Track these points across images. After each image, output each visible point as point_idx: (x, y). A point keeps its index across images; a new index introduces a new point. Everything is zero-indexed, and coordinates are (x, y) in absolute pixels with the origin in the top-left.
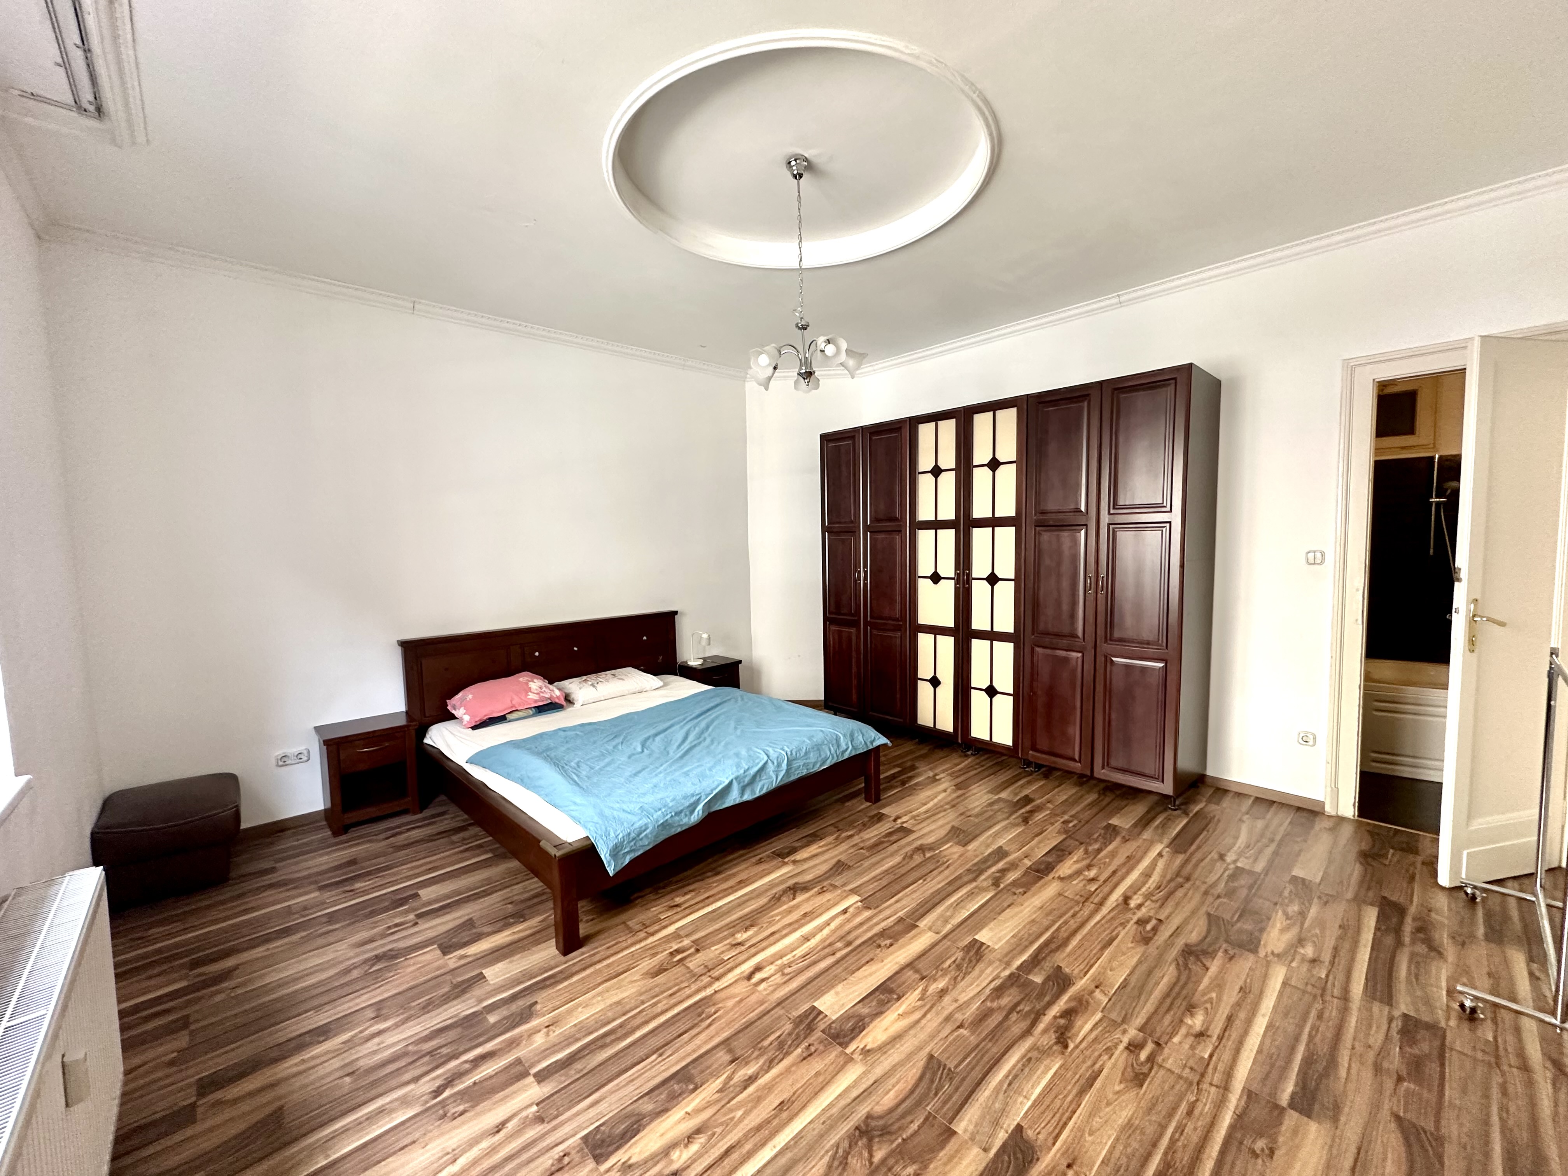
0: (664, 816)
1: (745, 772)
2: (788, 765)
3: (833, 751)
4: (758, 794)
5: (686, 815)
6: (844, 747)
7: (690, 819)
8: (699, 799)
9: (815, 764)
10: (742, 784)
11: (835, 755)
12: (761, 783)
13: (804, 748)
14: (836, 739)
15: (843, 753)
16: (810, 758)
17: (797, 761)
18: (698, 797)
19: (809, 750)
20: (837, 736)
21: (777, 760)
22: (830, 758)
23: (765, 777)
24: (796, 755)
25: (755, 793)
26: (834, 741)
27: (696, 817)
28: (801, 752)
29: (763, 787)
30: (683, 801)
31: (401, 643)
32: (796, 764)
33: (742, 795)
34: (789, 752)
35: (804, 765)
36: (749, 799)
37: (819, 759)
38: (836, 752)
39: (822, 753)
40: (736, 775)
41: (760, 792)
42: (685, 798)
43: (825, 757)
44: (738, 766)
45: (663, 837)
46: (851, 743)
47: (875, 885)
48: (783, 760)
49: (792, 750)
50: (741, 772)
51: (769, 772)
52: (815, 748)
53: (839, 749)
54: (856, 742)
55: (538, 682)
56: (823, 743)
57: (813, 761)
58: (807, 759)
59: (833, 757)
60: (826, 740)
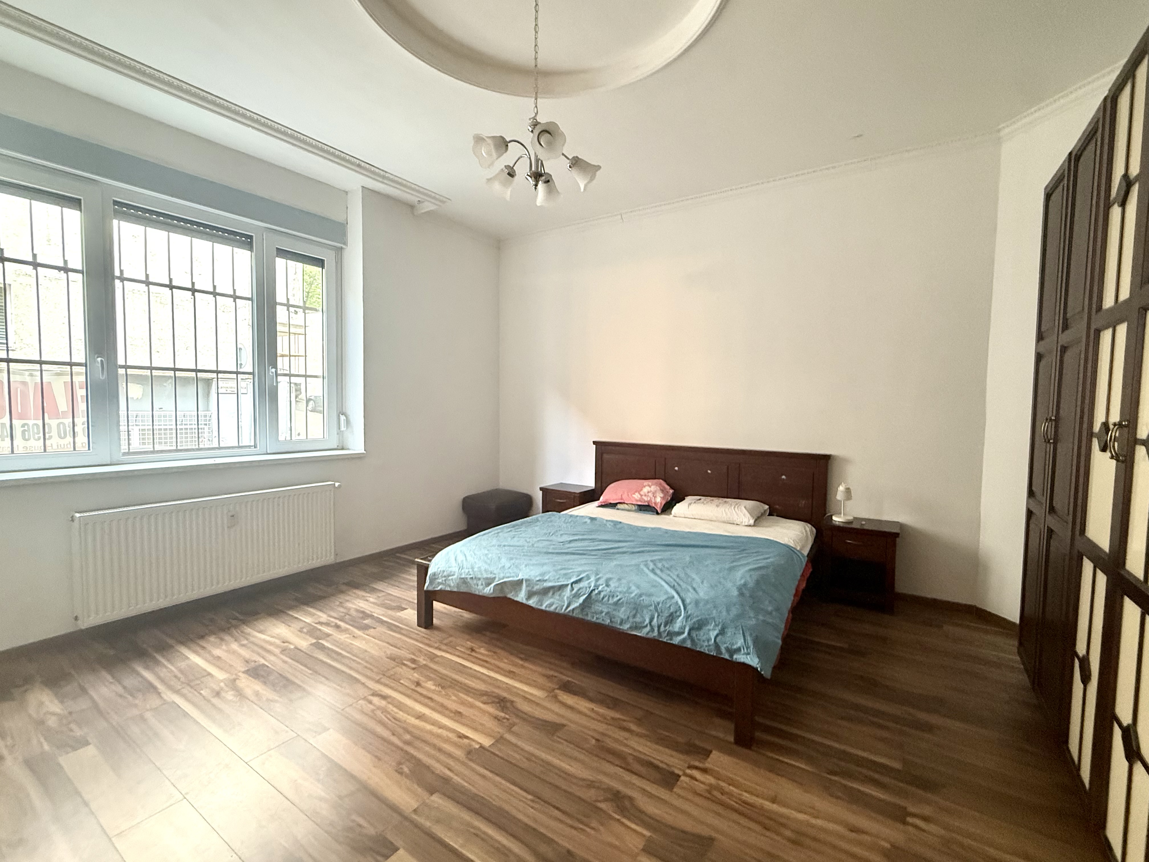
0: (467, 574)
2: (586, 601)
3: (655, 621)
4: (543, 607)
5: (482, 584)
7: (484, 589)
8: (495, 578)
9: (623, 621)
10: (530, 588)
11: (656, 629)
12: (551, 600)
13: (618, 598)
14: (672, 614)
15: (671, 634)
16: (619, 611)
17: (600, 605)
18: (494, 576)
19: (622, 603)
20: (676, 612)
21: (579, 590)
22: (648, 628)
23: (558, 597)
24: (603, 598)
25: (541, 605)
26: (666, 614)
27: (488, 591)
28: (610, 599)
29: (551, 605)
30: (483, 572)
31: (594, 443)
32: (598, 607)
33: (529, 597)
34: (596, 591)
35: (607, 613)
36: (533, 605)
37: (631, 620)
38: (659, 627)
39: (639, 615)
40: (529, 578)
41: (546, 607)
42: (486, 571)
43: (641, 623)
44: (543, 574)
45: (463, 589)
46: (690, 630)
47: (518, 757)
48: (584, 594)
49: (602, 591)
50: (538, 579)
51: (564, 596)
52: (632, 606)
53: (665, 626)
54: (701, 635)
55: (653, 488)
56: (647, 607)
57: (622, 616)
58: (615, 610)
59: (652, 630)
60: (655, 607)
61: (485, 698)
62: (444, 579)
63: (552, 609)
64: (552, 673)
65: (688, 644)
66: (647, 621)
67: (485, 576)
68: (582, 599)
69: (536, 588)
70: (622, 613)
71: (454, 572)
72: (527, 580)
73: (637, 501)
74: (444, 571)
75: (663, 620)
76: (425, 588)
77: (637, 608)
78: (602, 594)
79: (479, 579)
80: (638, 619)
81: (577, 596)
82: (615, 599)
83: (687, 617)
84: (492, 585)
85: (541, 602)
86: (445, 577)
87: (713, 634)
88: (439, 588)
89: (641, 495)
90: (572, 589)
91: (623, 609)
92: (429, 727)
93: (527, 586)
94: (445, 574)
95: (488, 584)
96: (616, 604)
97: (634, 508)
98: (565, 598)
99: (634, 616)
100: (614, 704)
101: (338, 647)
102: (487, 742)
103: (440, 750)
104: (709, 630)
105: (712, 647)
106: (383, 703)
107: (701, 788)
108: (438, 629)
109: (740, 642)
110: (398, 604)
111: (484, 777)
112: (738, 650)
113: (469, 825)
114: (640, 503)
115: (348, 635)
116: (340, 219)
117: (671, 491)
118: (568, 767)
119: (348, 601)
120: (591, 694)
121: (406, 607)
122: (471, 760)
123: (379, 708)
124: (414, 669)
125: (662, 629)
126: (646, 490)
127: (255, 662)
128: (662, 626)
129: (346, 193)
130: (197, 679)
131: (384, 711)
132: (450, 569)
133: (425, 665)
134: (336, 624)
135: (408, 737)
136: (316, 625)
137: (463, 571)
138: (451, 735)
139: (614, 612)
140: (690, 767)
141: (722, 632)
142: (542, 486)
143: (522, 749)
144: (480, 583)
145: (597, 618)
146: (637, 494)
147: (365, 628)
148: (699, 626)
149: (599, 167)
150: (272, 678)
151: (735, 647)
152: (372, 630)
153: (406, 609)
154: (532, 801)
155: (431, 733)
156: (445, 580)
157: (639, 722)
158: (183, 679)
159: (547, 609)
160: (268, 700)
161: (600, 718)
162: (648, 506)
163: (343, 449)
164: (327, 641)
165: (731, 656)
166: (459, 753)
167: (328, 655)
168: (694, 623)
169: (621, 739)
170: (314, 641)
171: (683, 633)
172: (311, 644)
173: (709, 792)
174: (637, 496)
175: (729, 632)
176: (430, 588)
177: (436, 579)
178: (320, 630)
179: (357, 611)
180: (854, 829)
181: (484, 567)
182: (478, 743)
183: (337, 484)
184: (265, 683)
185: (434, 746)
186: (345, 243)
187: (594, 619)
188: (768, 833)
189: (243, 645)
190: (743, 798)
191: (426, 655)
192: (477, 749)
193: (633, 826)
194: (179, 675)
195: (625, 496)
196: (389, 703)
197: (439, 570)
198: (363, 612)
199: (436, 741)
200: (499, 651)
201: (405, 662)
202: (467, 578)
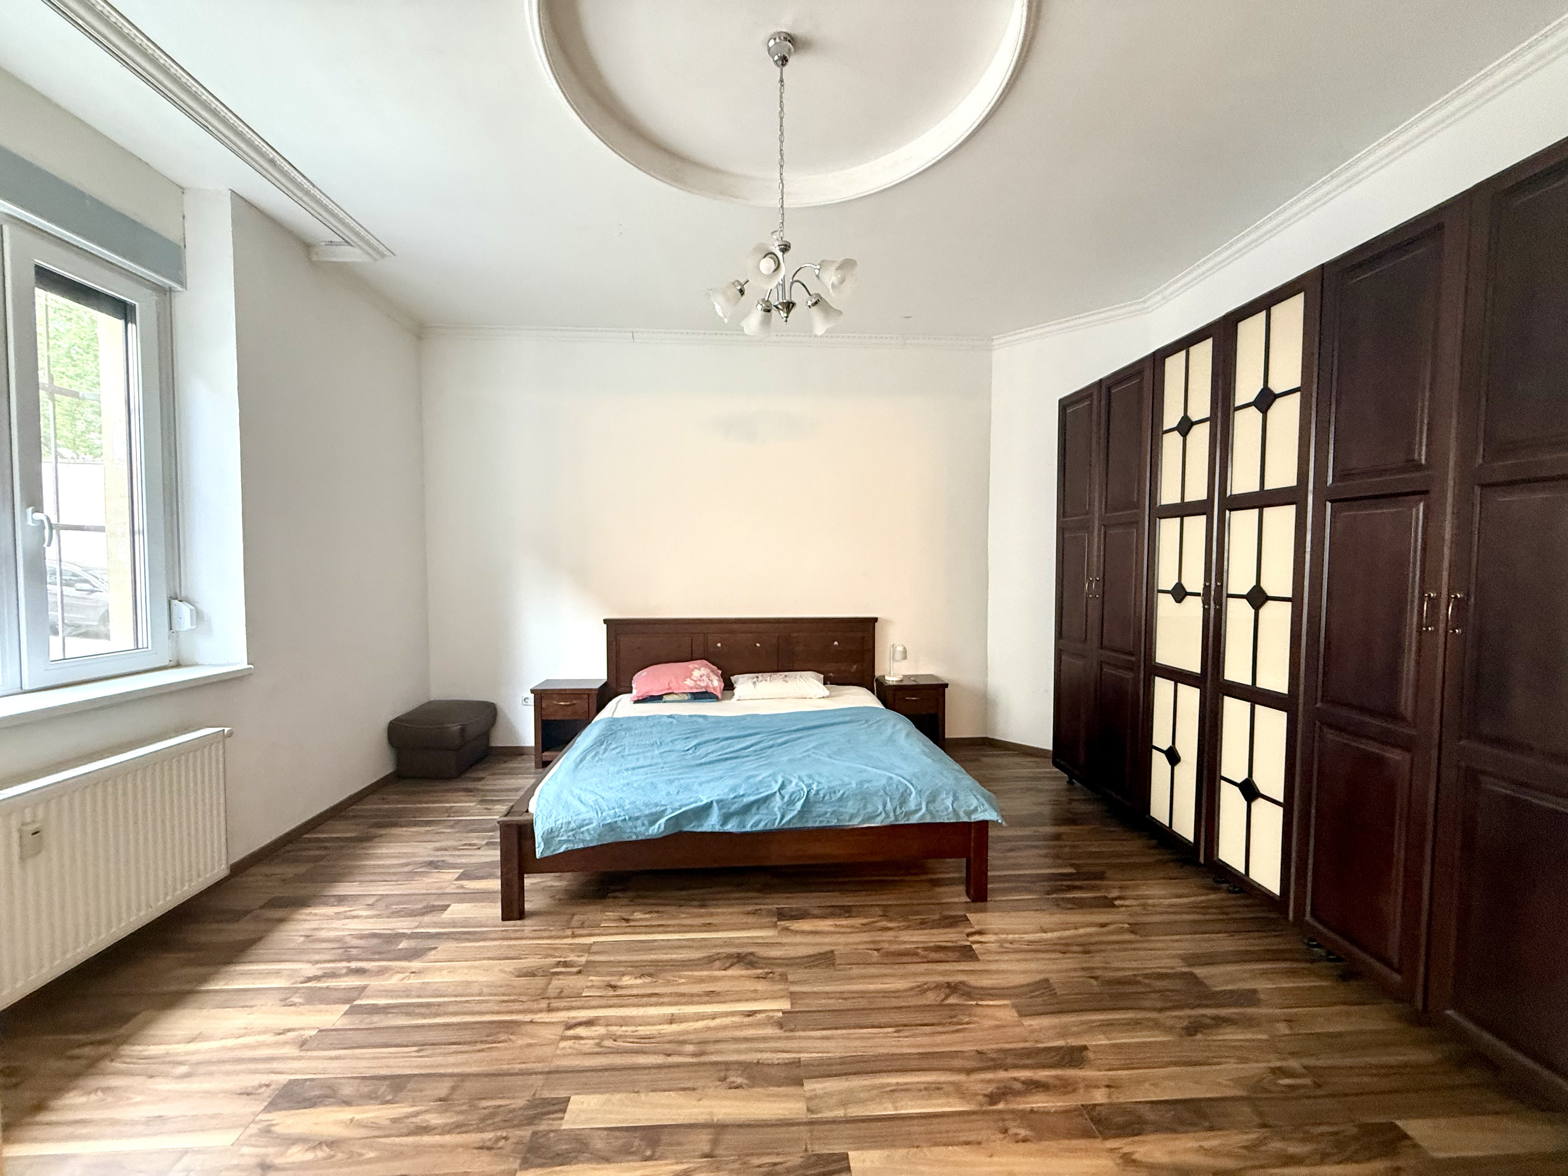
0: (615, 817)
1: (735, 797)
2: (803, 806)
3: (889, 806)
4: (748, 829)
5: (643, 825)
6: (912, 804)
7: (647, 830)
8: (664, 811)
9: (852, 817)
10: (723, 811)
11: (892, 815)
12: (757, 818)
14: (903, 794)
15: (908, 814)
16: (846, 807)
17: (821, 805)
18: (663, 808)
19: (848, 797)
20: (906, 791)
21: (791, 796)
22: (883, 815)
23: (765, 811)
25: (744, 827)
26: (897, 796)
27: (657, 829)
29: (757, 823)
31: (605, 621)
33: (725, 822)
34: (813, 792)
35: (833, 813)
37: (862, 812)
38: (895, 810)
39: (869, 806)
40: (721, 797)
41: (752, 827)
42: (646, 805)
43: (873, 812)
46: (927, 804)
47: (831, 1001)
48: (799, 800)
49: (820, 790)
50: (732, 796)
51: (774, 806)
52: (859, 797)
53: (901, 808)
54: (938, 806)
55: (704, 671)
56: (876, 793)
57: (851, 811)
58: (841, 806)
63: (760, 827)
66: (881, 808)
67: (647, 812)
68: (799, 805)
69: (733, 808)
70: (851, 807)
71: (589, 819)
72: (718, 802)
74: (569, 823)
75: (896, 802)
77: (864, 797)
78: (821, 794)
79: (638, 818)
80: (870, 809)
81: (791, 802)
82: (839, 795)
83: (919, 792)
84: (663, 821)
85: (742, 824)
86: (572, 830)
87: (949, 802)
88: (562, 850)
89: (695, 681)
90: (783, 797)
91: (850, 804)
92: (697, 1025)
93: (720, 809)
94: (573, 825)
95: (653, 823)
97: (686, 697)
98: (776, 809)
99: (865, 807)
102: (786, 1005)
103: (747, 1040)
104: (943, 800)
106: (597, 1029)
107: (995, 947)
109: (974, 803)
110: (425, 904)
111: (826, 1038)
112: (976, 810)
114: (695, 691)
115: (401, 975)
116: (173, 235)
117: (720, 672)
120: (816, 912)
121: (447, 903)
122: (792, 1031)
123: (602, 1038)
125: (898, 811)
126: (696, 674)
129: (183, 190)
131: (614, 1037)
132: (581, 817)
133: (587, 962)
135: (688, 1048)
136: (307, 985)
137: (604, 814)
138: (736, 1019)
141: (956, 799)
142: (532, 686)
143: (825, 993)
144: (639, 823)
146: (688, 680)
147: (414, 954)
148: (932, 799)
151: (972, 808)
152: (433, 952)
156: (574, 835)
159: (754, 829)
162: (706, 692)
165: (970, 818)
166: (769, 1031)
168: (928, 797)
170: (347, 1007)
171: (920, 809)
172: (345, 1014)
175: (961, 797)
177: (553, 838)
178: (327, 989)
180: (1103, 925)
182: (778, 1011)
183: (226, 729)
186: (182, 283)
187: (817, 824)
192: (784, 1017)
193: (991, 1003)
195: (674, 685)
196: (607, 1025)
197: (559, 823)
198: (374, 935)
199: (729, 1034)
201: (554, 970)
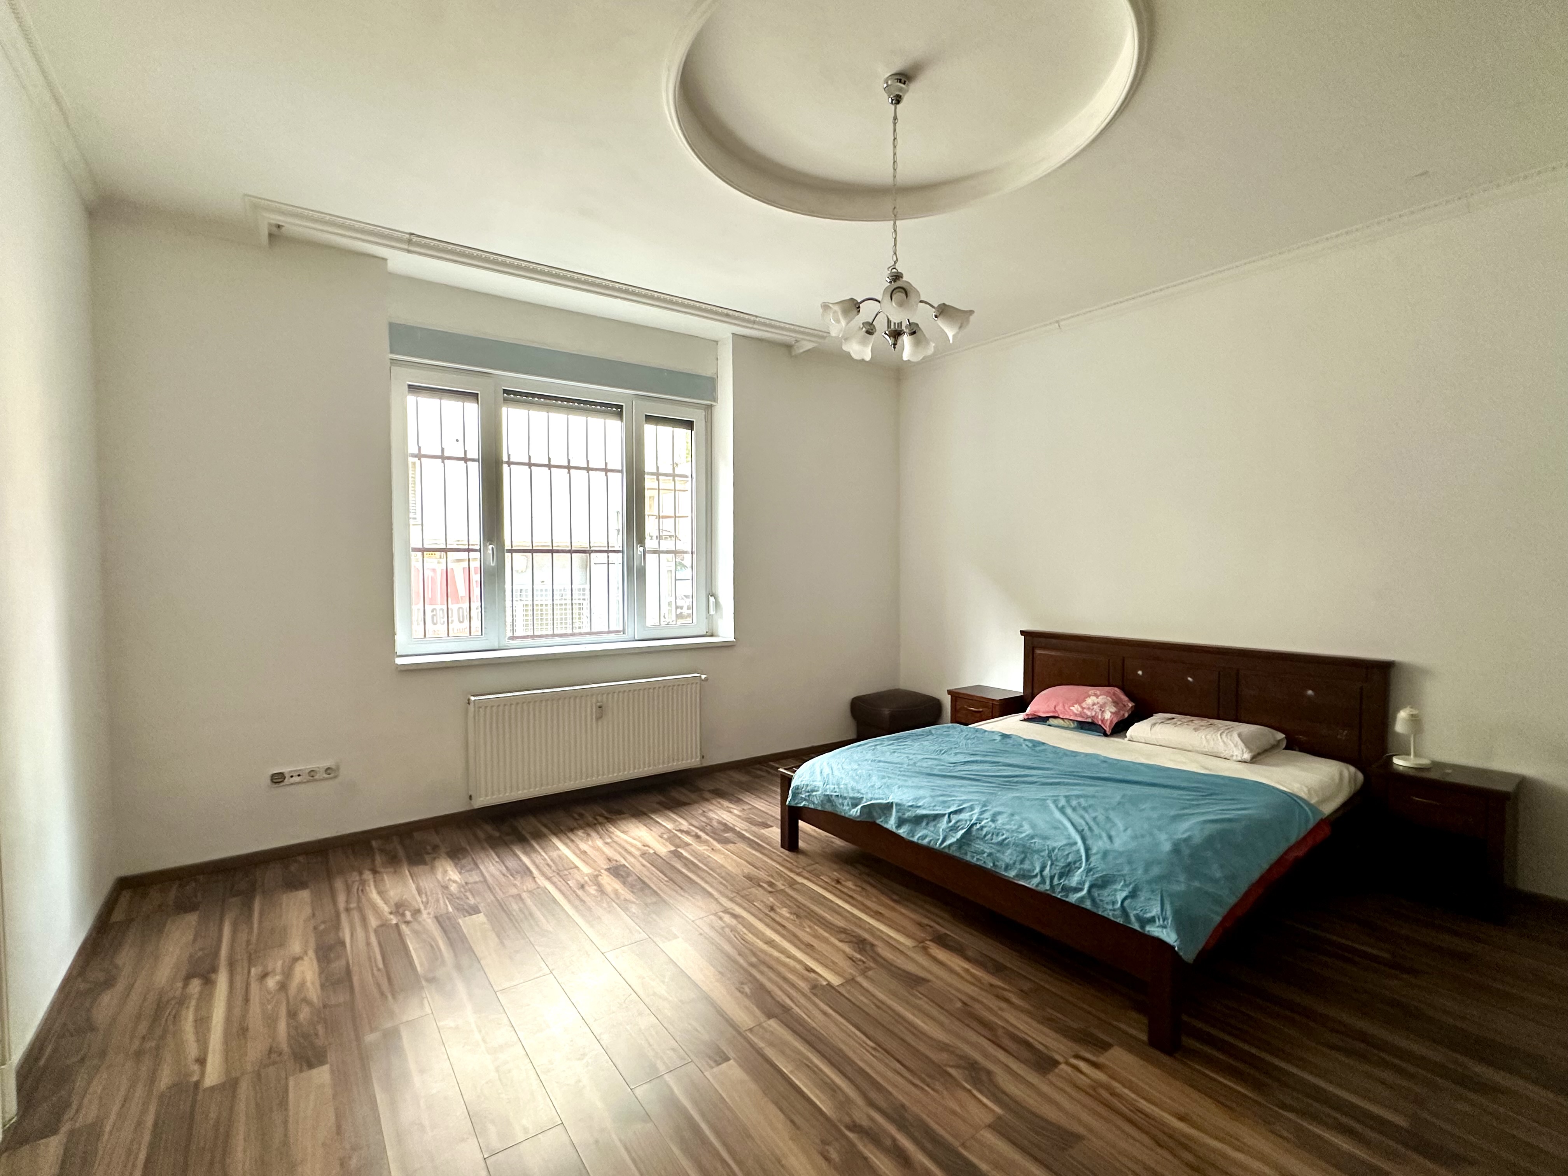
1: (911, 806)
4: (915, 839)
5: (848, 805)
8: (861, 799)
11: (1048, 882)
12: (924, 832)
13: (1004, 837)
14: (1069, 864)
15: (1067, 890)
16: (1003, 853)
17: (982, 843)
18: (861, 796)
19: (1008, 844)
20: (1075, 863)
21: (957, 822)
22: (1037, 880)
23: (932, 829)
24: (985, 836)
25: (913, 836)
26: (1061, 864)
27: (855, 812)
28: (994, 837)
29: (924, 837)
30: (850, 790)
31: (1022, 633)
32: (979, 846)
33: (899, 826)
34: (978, 826)
35: (990, 855)
36: (904, 835)
37: (1018, 866)
38: (1052, 878)
39: (1027, 862)
40: (899, 802)
41: (918, 839)
42: (853, 789)
43: (1029, 871)
44: (917, 799)
45: (828, 808)
46: (1091, 887)
47: (865, 1000)
48: (962, 829)
49: (985, 827)
50: (910, 804)
51: (940, 828)
52: (1019, 849)
53: (1060, 878)
54: (1105, 895)
55: (1101, 699)
56: (1038, 852)
57: (1007, 860)
58: (998, 851)
59: (1043, 881)
60: (1050, 852)
61: (843, 936)
62: (807, 794)
63: (925, 842)
64: (926, 921)
65: (1088, 905)
66: (1037, 870)
67: (851, 795)
68: (960, 833)
69: (908, 815)
70: (1008, 856)
71: (819, 787)
72: (897, 804)
73: (1076, 715)
74: (807, 785)
75: (1056, 871)
76: (787, 803)
77: (1025, 851)
78: (985, 830)
79: (845, 798)
80: (1026, 866)
81: (954, 829)
82: (1000, 838)
83: (1089, 870)
84: (859, 807)
85: (912, 832)
86: (808, 792)
87: (1120, 896)
88: (802, 805)
89: (1083, 708)
90: (950, 821)
91: (1009, 851)
92: (776, 954)
93: (897, 812)
94: (809, 788)
95: (855, 805)
96: (1000, 844)
97: (1072, 725)
98: (941, 830)
99: (1022, 862)
100: (998, 969)
101: (696, 858)
102: (836, 981)
103: (785, 979)
104: (1116, 890)
105: (1118, 913)
106: (733, 922)
107: (1082, 1080)
108: (803, 853)
109: (1155, 911)
110: (764, 820)
111: (825, 1013)
112: (1152, 920)
113: (800, 1053)
114: (1080, 719)
115: (707, 848)
116: (709, 373)
117: (1130, 705)
118: (922, 1024)
119: (711, 810)
120: (970, 953)
121: (771, 824)
122: (815, 995)
123: (728, 926)
124: (770, 892)
125: (1056, 881)
126: (1090, 701)
127: (617, 861)
128: (1056, 879)
129: (717, 342)
130: (566, 870)
131: (733, 929)
132: (815, 783)
133: (783, 890)
134: (697, 833)
135: (754, 960)
136: (676, 832)
137: (828, 787)
138: (798, 967)
139: (998, 855)
140: (1077, 1057)
141: (1133, 895)
142: (952, 687)
143: (873, 996)
144: (846, 803)
145: (978, 859)
146: (1076, 706)
147: (725, 841)
148: (1103, 883)
149: (971, 312)
150: (630, 879)
151: (1148, 915)
152: (732, 845)
153: (771, 826)
154: (874, 1049)
155: (777, 960)
156: (809, 796)
157: (1024, 994)
158: (554, 868)
159: (920, 842)
160: (626, 900)
161: (973, 980)
162: (1093, 724)
163: (712, 636)
164: (686, 850)
165: (1143, 927)
166: (802, 984)
167: (686, 865)
168: (1097, 879)
169: (996, 1009)
170: (673, 848)
171: (1081, 890)
172: (670, 851)
173: (1094, 1089)
174: (1076, 709)
175: (1143, 895)
176: (793, 804)
177: (798, 793)
178: (679, 838)
179: (720, 822)
181: (852, 784)
182: (826, 979)
183: (703, 677)
184: (624, 883)
185: (779, 974)
186: (715, 399)
187: (974, 860)
188: (1159, 1150)
189: (607, 843)
190: (1138, 1105)
191: (785, 880)
192: (824, 986)
193: (985, 1100)
194: (551, 863)
195: (1060, 708)
196: (740, 923)
197: (803, 783)
198: (725, 825)
199: (782, 970)
200: (868, 888)
201: (761, 884)
202: (831, 795)
